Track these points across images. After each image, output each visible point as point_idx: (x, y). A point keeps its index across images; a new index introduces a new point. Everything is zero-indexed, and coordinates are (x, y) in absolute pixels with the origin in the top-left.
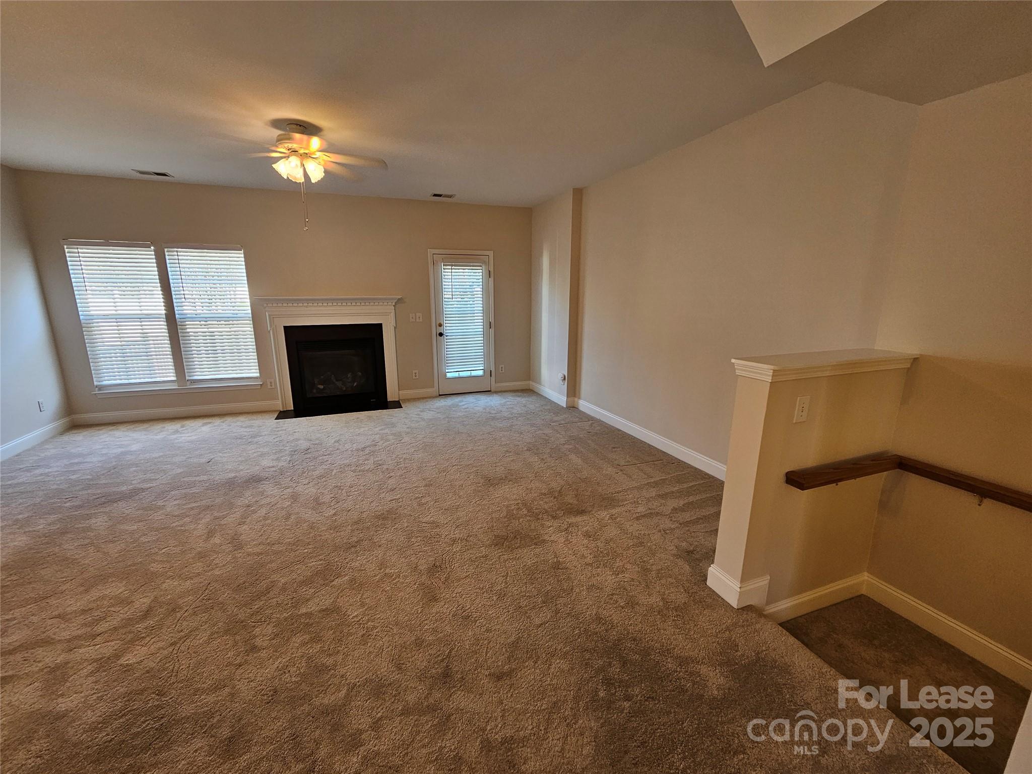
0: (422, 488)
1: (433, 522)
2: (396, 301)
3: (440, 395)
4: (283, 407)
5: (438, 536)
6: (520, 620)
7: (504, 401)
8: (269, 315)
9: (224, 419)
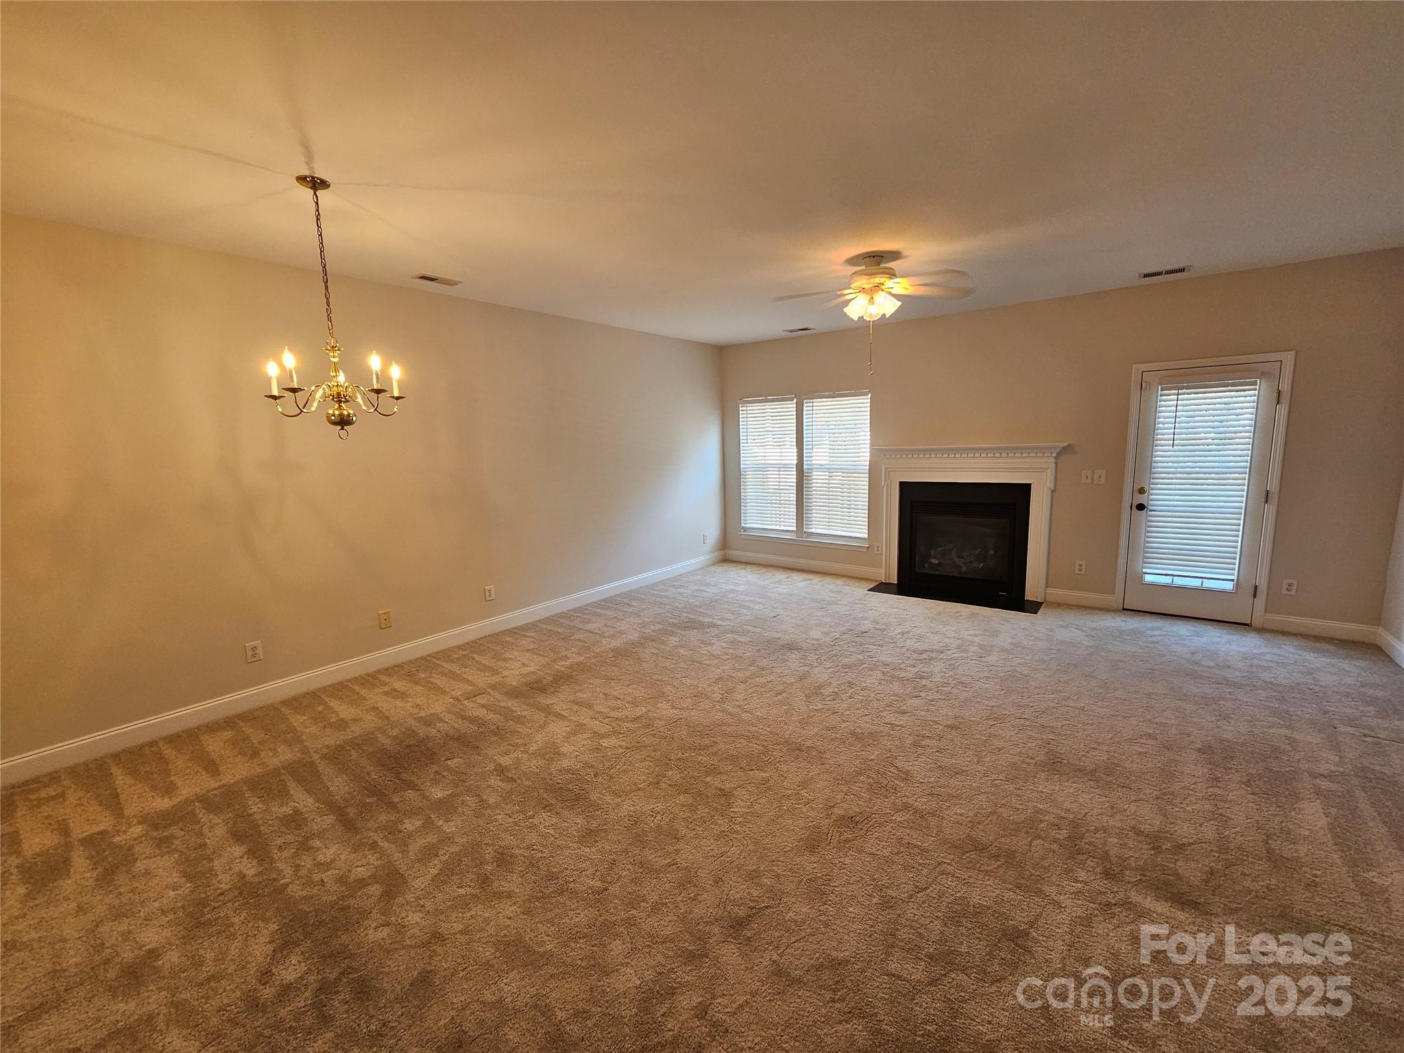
0: (941, 727)
1: (907, 773)
2: (1058, 450)
3: (1124, 609)
4: (886, 578)
5: (892, 791)
6: (874, 946)
7: (1265, 650)
8: (885, 468)
9: (824, 578)
